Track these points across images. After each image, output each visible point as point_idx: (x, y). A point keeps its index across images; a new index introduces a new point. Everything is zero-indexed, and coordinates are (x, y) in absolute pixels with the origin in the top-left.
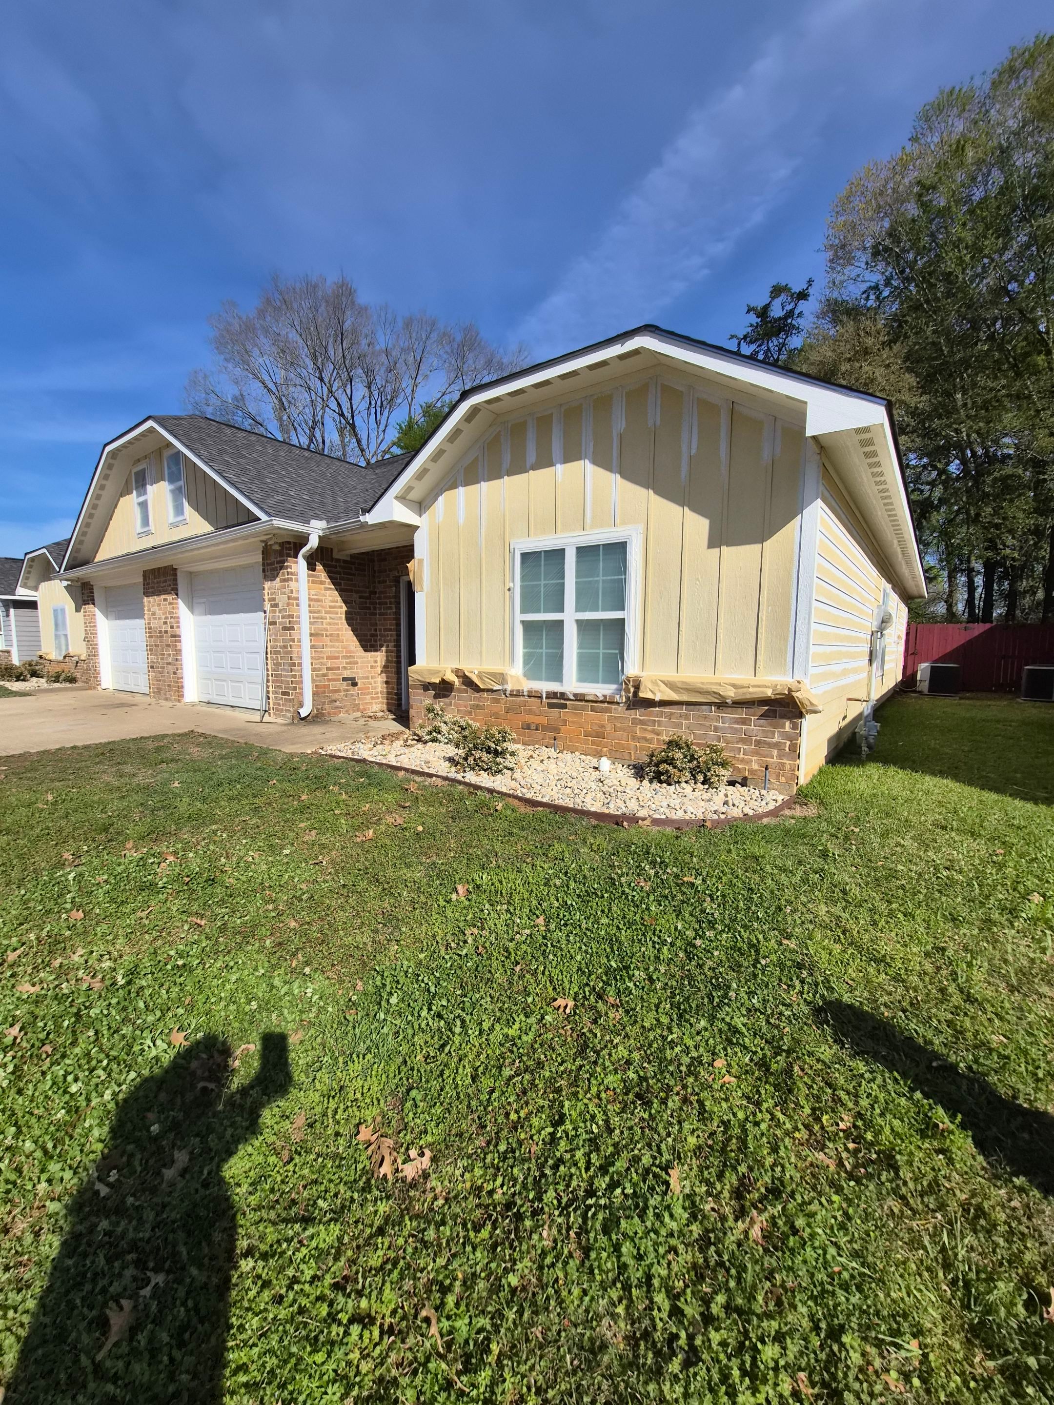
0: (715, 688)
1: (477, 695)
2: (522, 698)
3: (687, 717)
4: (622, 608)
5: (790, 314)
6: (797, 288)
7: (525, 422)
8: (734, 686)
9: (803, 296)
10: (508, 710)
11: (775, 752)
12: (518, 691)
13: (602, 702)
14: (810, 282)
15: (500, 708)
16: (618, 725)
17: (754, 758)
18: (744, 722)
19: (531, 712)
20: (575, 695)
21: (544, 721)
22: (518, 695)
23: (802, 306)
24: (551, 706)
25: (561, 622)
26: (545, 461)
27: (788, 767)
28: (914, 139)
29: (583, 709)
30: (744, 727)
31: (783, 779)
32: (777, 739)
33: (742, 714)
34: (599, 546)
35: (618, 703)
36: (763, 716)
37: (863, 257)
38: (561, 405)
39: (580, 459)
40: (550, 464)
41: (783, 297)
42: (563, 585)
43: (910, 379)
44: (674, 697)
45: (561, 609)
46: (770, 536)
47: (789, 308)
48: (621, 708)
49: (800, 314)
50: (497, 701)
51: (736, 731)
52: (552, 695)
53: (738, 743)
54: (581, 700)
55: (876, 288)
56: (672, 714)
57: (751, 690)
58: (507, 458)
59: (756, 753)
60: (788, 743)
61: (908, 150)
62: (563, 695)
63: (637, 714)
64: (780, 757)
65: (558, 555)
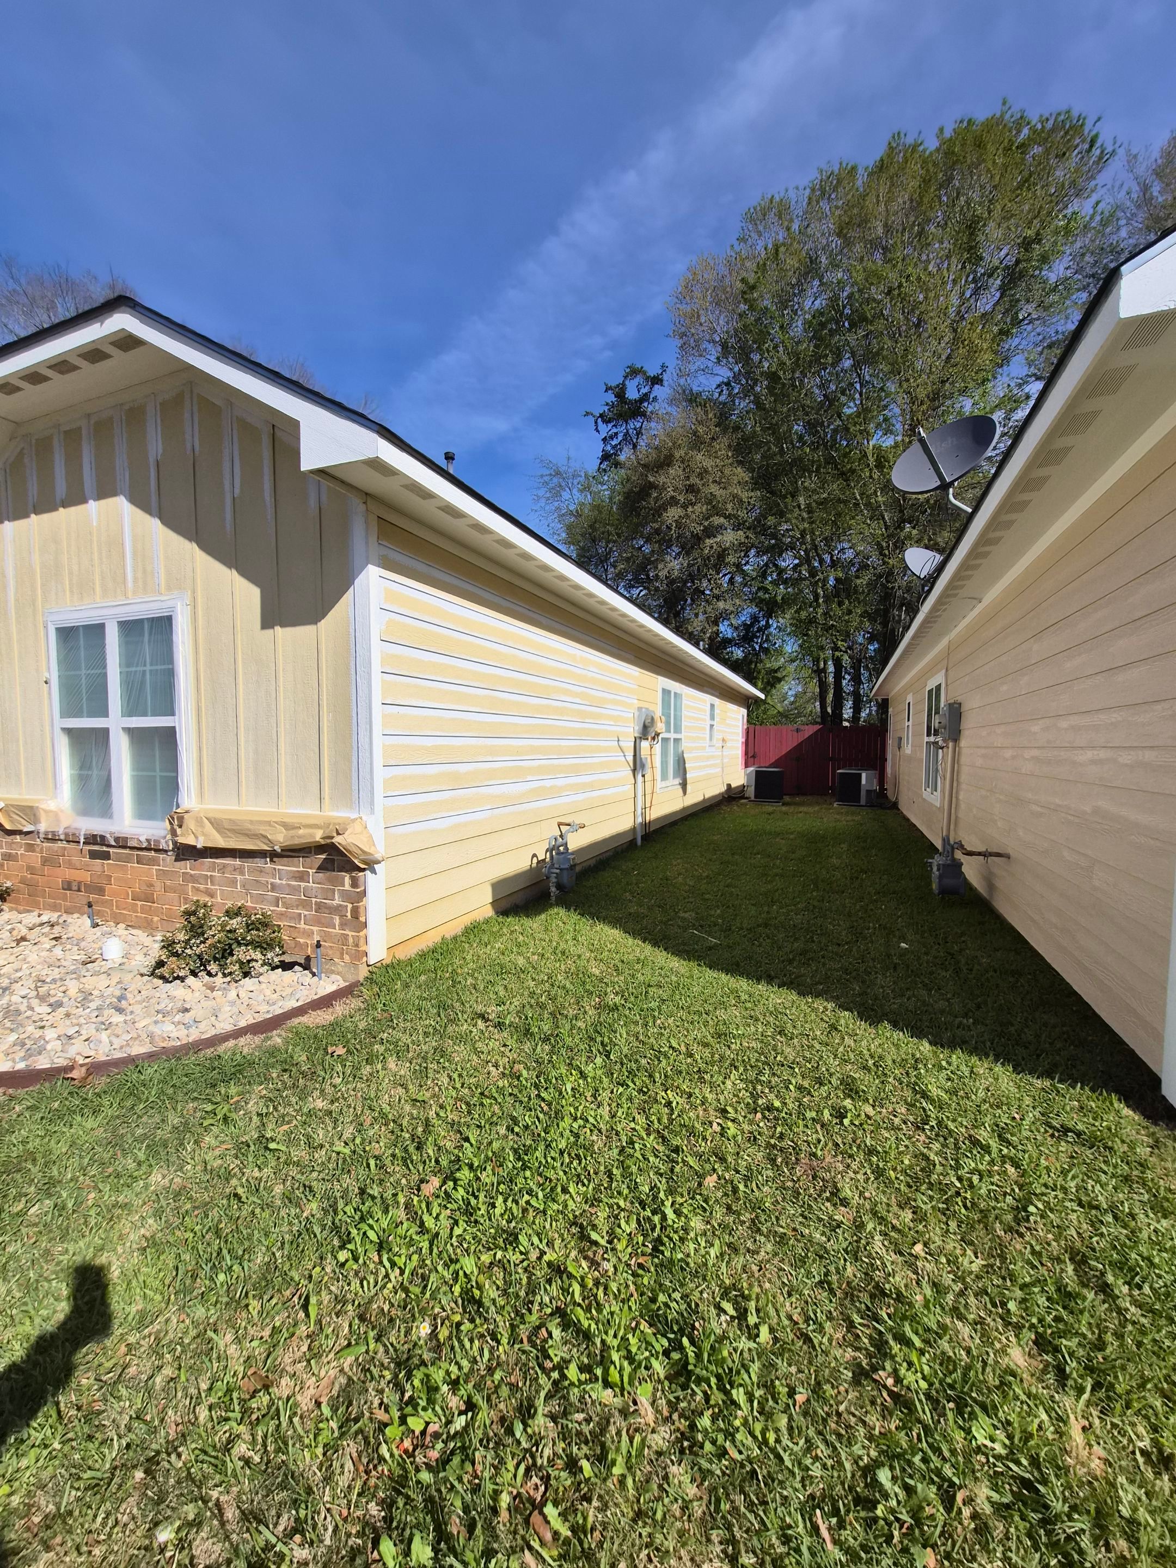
0: (262, 830)
1: (9, 839)
2: (60, 844)
3: (241, 871)
4: (171, 712)
5: (645, 398)
6: (652, 373)
7: (50, 438)
8: (286, 826)
9: (656, 380)
10: (45, 861)
11: (337, 920)
12: (53, 833)
13: (148, 849)
14: (664, 368)
15: (35, 859)
16: (168, 883)
17: (315, 929)
18: (302, 877)
19: (71, 865)
20: (117, 839)
21: (86, 877)
22: (54, 840)
23: (657, 391)
24: (94, 855)
25: (106, 732)
26: (76, 498)
27: (351, 940)
28: (742, 240)
29: (128, 859)
30: (303, 884)
31: (347, 958)
32: (337, 901)
33: (298, 866)
34: (141, 621)
35: (166, 851)
36: (321, 868)
37: (714, 352)
38: (89, 415)
39: (114, 494)
40: (83, 500)
41: (639, 379)
42: (105, 675)
43: (741, 473)
44: (221, 843)
45: (105, 713)
46: (324, 615)
47: (644, 391)
48: (170, 858)
49: (655, 399)
50: (30, 848)
51: (296, 890)
52: (92, 839)
53: (297, 907)
54: (125, 847)
55: (728, 384)
56: (225, 866)
57: (301, 832)
58: (33, 489)
59: (318, 922)
60: (350, 906)
61: (737, 248)
62: (102, 840)
63: (186, 867)
64: (343, 925)
65: (97, 630)
